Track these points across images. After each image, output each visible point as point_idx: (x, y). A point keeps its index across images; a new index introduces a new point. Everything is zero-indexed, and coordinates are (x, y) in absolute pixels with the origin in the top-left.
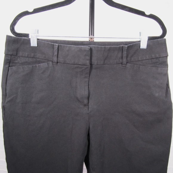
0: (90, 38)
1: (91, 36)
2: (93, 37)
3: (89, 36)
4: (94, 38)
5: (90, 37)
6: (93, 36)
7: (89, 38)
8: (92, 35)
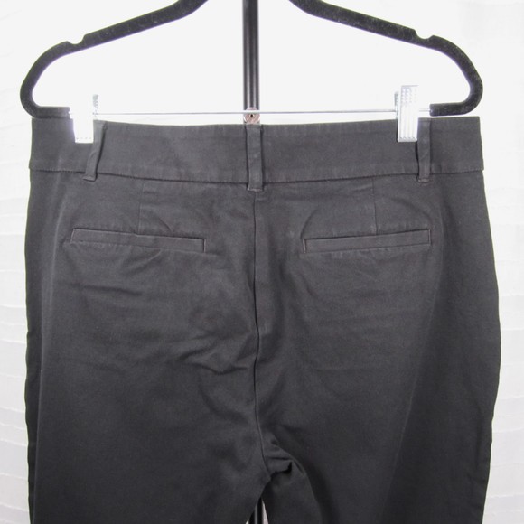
0: (248, 114)
1: (249, 108)
2: (256, 111)
3: (245, 108)
4: (258, 114)
5: (247, 111)
6: (258, 108)
7: (245, 114)
8: (252, 106)
